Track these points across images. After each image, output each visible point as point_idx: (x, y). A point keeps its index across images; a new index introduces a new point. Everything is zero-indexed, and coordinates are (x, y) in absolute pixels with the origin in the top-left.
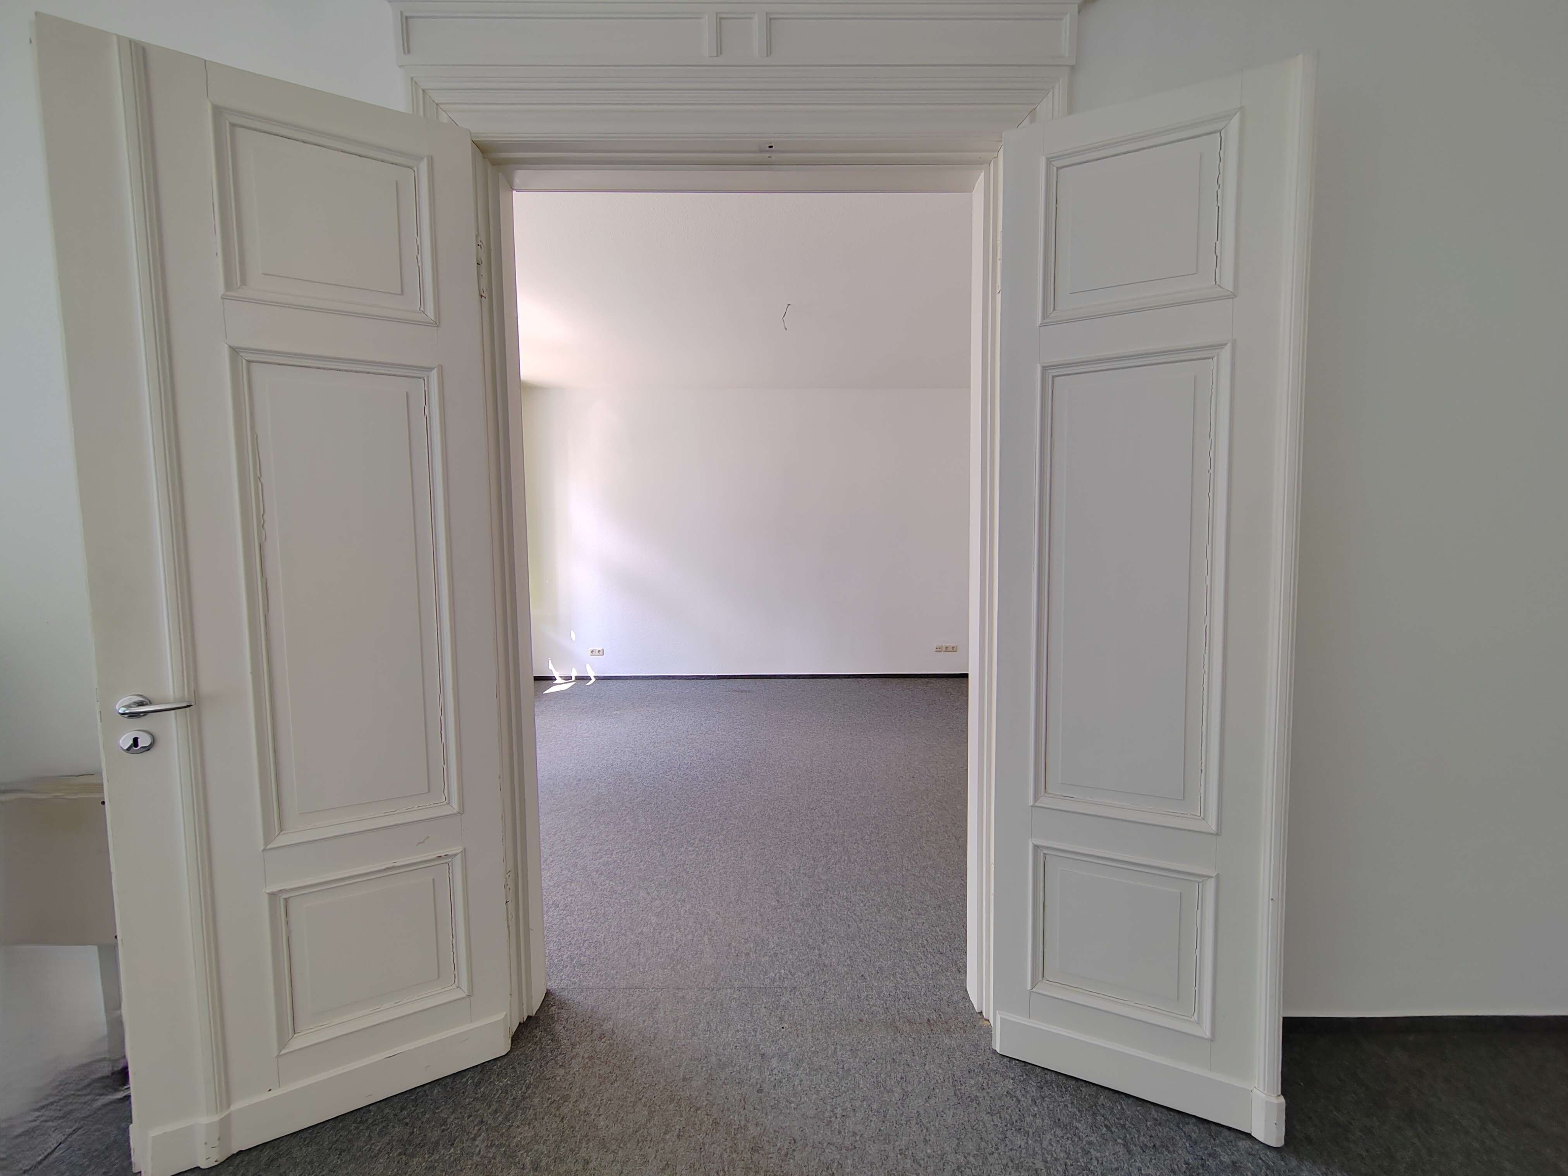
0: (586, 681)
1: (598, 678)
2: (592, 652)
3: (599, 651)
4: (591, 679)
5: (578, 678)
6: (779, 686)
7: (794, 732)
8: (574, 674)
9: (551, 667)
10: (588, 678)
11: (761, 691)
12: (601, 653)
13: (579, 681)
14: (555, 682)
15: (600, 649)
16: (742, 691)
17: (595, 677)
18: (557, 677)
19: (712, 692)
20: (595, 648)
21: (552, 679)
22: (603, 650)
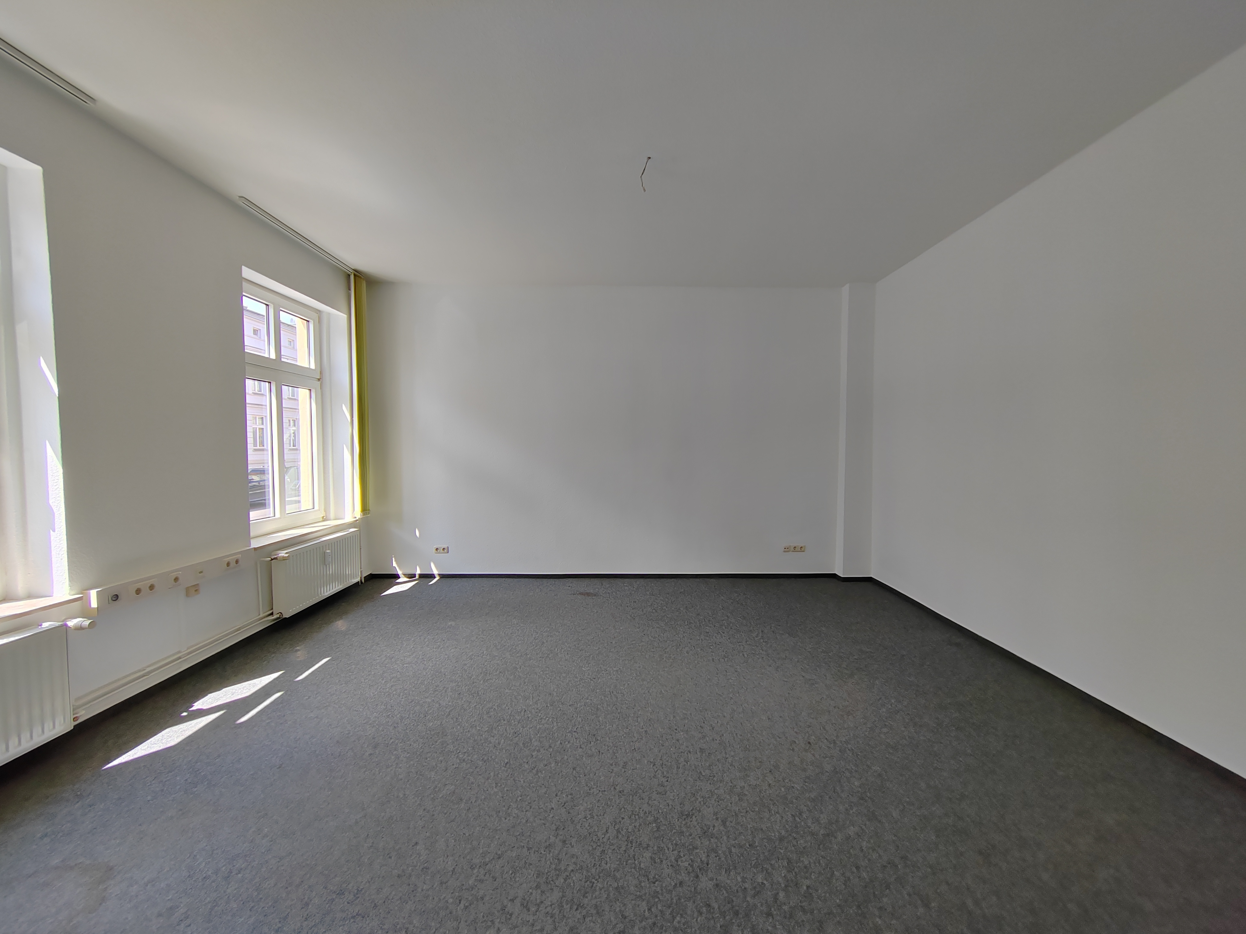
0: (431, 579)
1: (442, 576)
2: (437, 549)
3: (444, 549)
4: (435, 577)
5: (422, 576)
6: (626, 588)
7: (647, 656)
8: (418, 572)
9: (395, 564)
10: (432, 576)
11: (608, 594)
12: (446, 550)
13: (422, 579)
14: (398, 581)
15: (445, 546)
16: (588, 594)
17: (439, 575)
18: (401, 575)
19: (557, 595)
20: (439, 546)
21: (397, 576)
22: (448, 547)
